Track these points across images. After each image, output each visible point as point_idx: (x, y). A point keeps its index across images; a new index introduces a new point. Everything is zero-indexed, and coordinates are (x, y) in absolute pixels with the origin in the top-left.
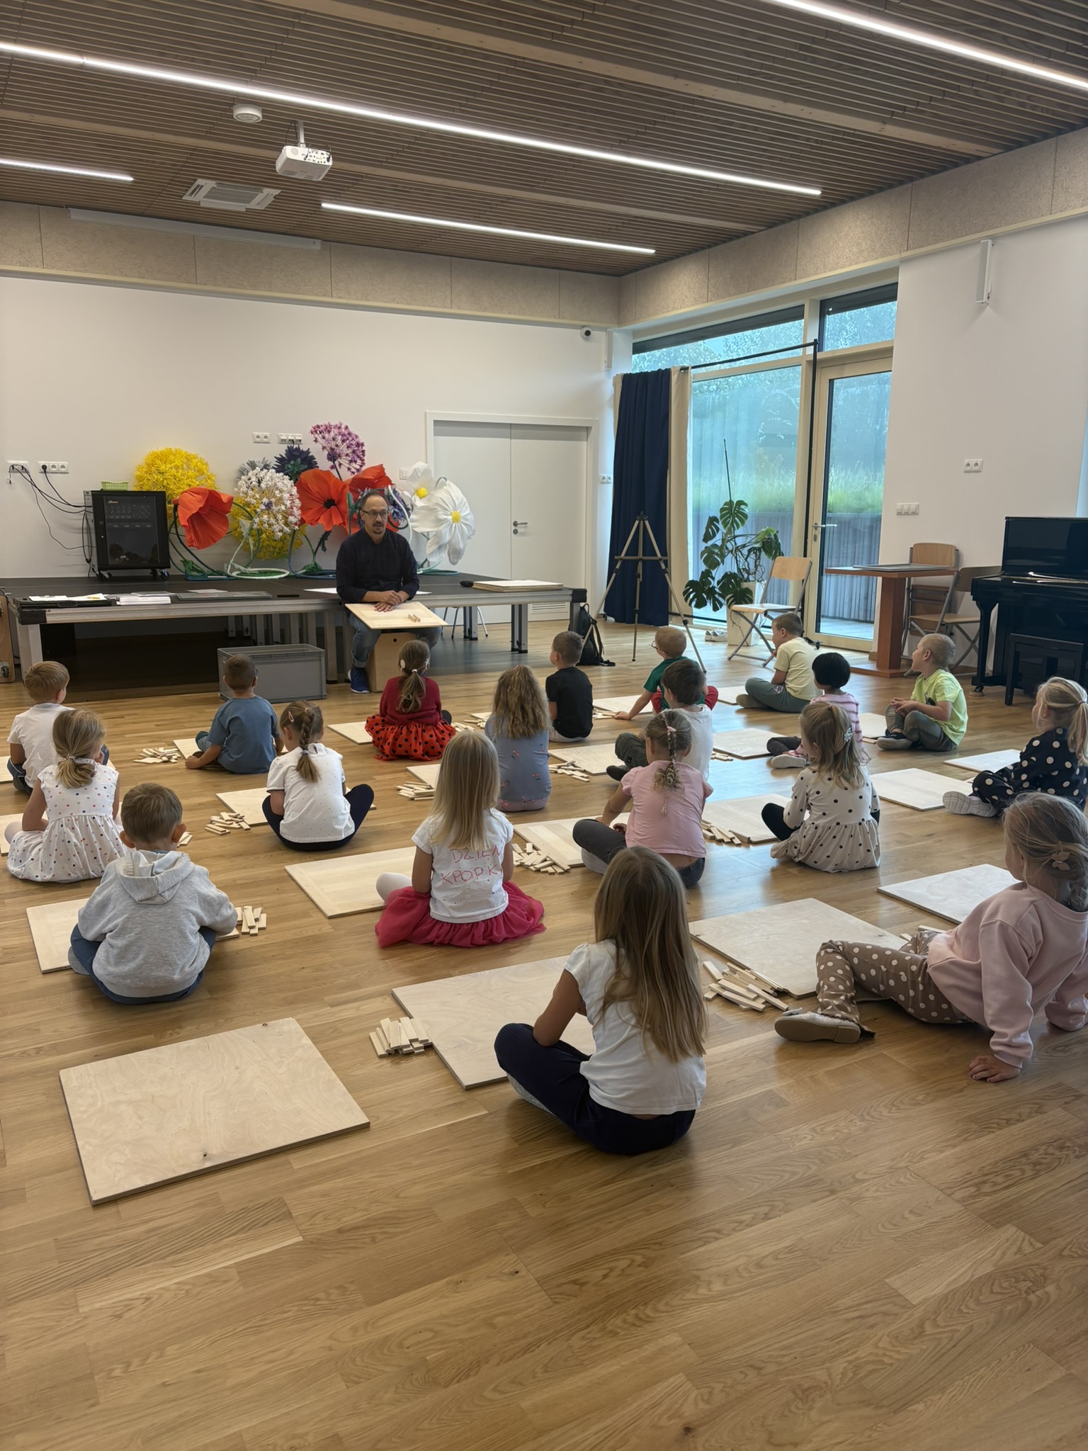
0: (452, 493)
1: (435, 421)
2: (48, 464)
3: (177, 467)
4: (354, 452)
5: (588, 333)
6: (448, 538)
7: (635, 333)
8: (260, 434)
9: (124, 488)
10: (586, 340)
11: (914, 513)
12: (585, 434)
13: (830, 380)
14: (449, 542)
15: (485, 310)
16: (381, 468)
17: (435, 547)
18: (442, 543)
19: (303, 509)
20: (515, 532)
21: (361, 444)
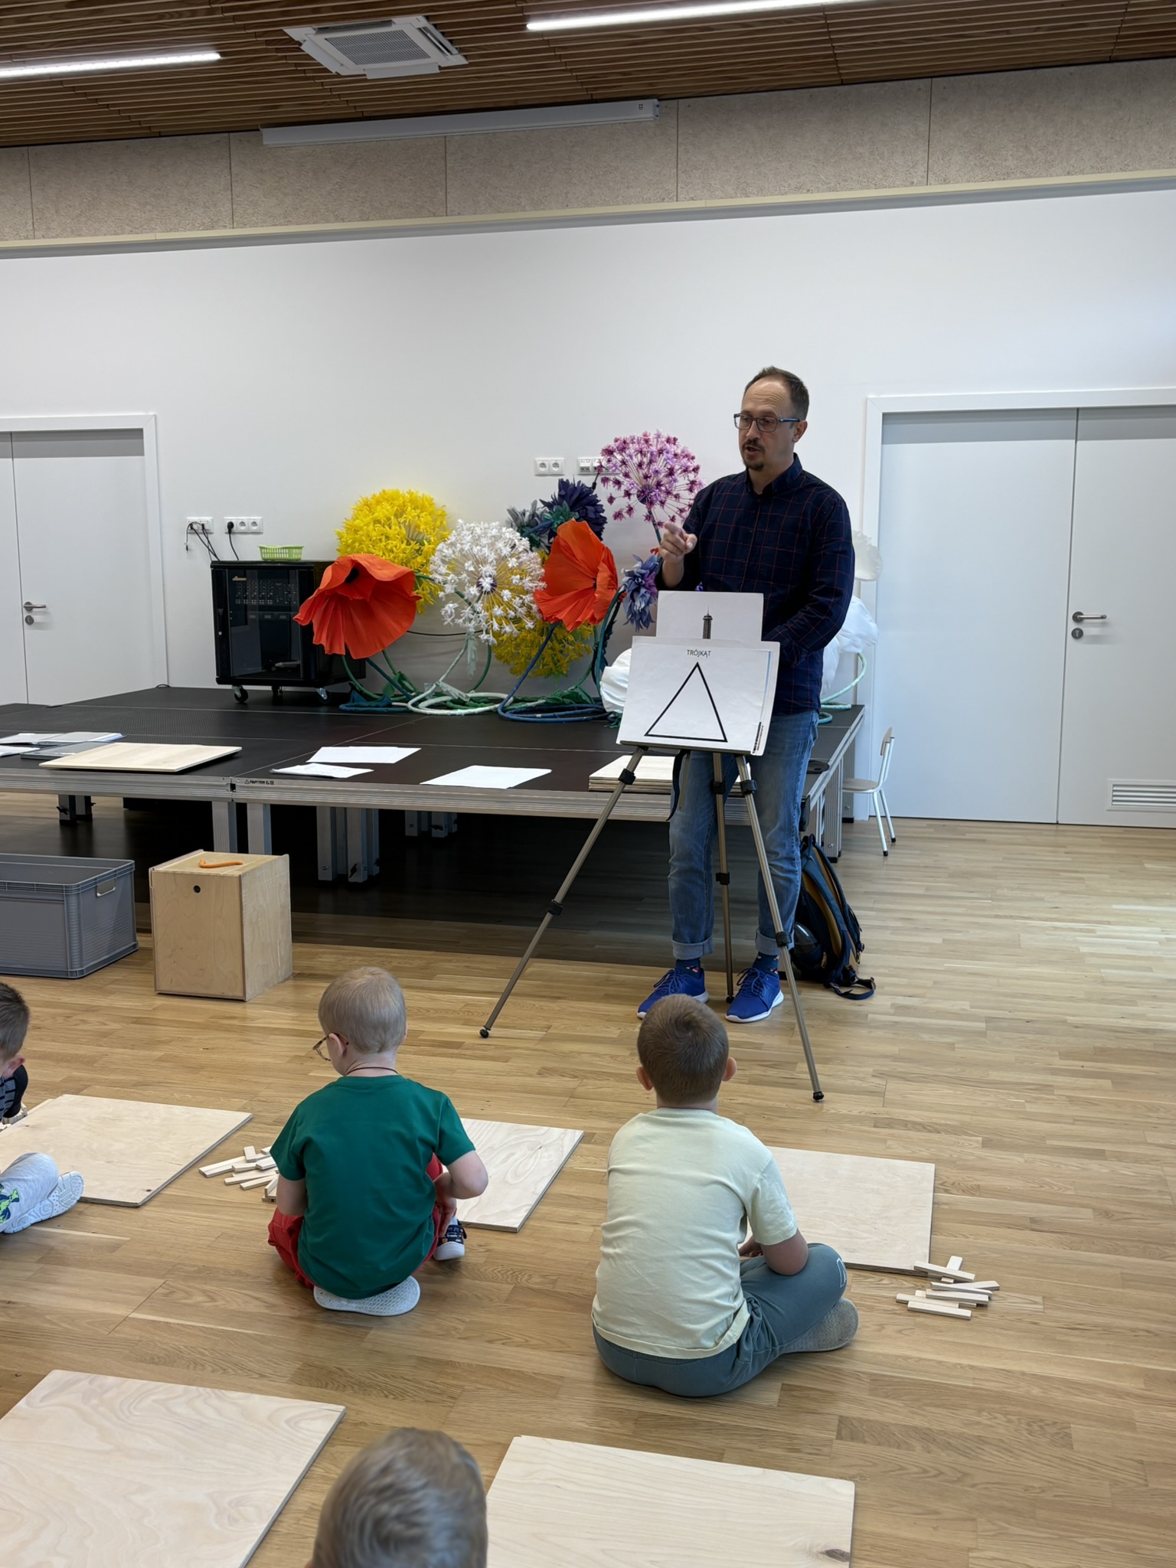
1: (884, 415)
2: (237, 520)
3: (377, 521)
4: (659, 484)
15: (1007, 176)
19: (554, 586)
20: (1078, 634)
21: (696, 470)
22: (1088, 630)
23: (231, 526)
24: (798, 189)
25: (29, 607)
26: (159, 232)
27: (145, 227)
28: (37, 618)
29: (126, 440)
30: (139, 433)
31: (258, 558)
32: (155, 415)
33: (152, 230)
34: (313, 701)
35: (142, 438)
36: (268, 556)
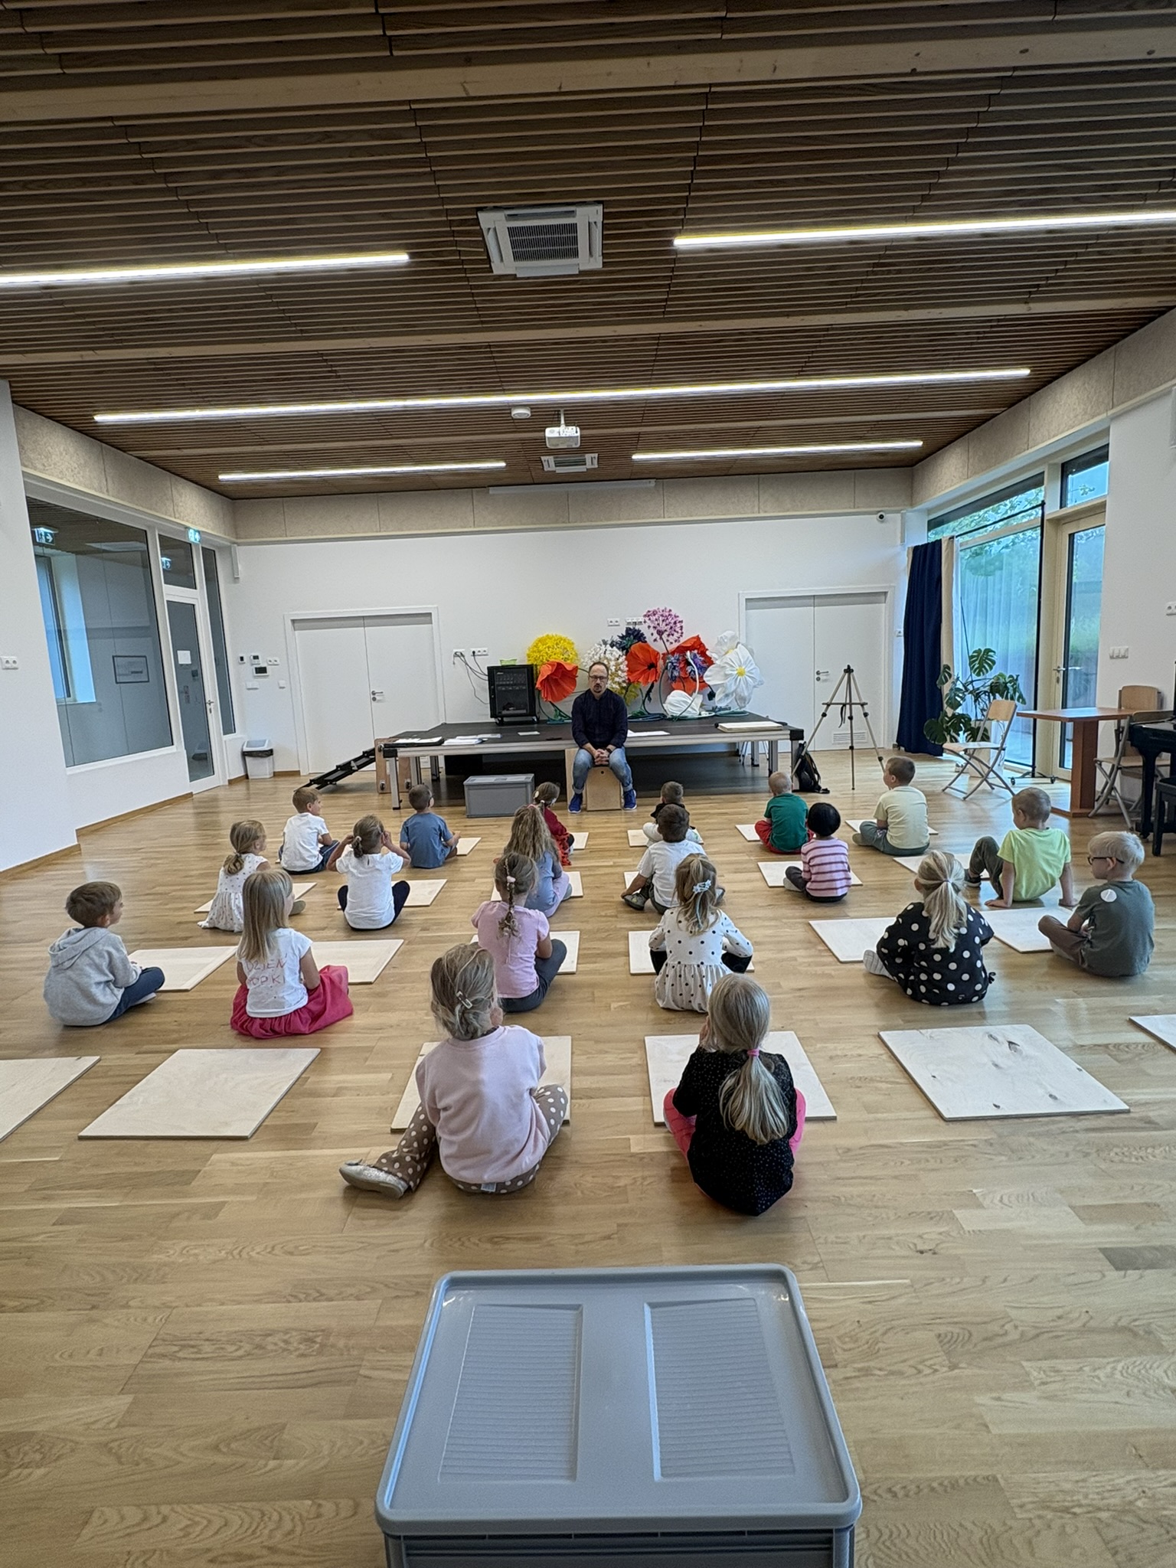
0: (742, 652)
1: (747, 600)
2: (476, 650)
3: (549, 647)
4: (671, 628)
5: (881, 517)
6: (733, 688)
7: (929, 511)
8: (614, 620)
9: (512, 663)
10: (882, 522)
11: (1124, 657)
12: (883, 597)
13: (1070, 535)
14: (735, 691)
15: (788, 510)
16: (698, 638)
17: (722, 695)
18: (727, 692)
19: (631, 671)
20: (818, 679)
21: (681, 622)
22: (822, 677)
23: (474, 652)
24: (711, 514)
25: (374, 693)
27: (431, 527)
28: (378, 698)
29: (426, 617)
30: (430, 614)
31: (499, 665)
32: (435, 606)
33: (437, 528)
34: (533, 722)
35: (431, 616)
36: (504, 664)
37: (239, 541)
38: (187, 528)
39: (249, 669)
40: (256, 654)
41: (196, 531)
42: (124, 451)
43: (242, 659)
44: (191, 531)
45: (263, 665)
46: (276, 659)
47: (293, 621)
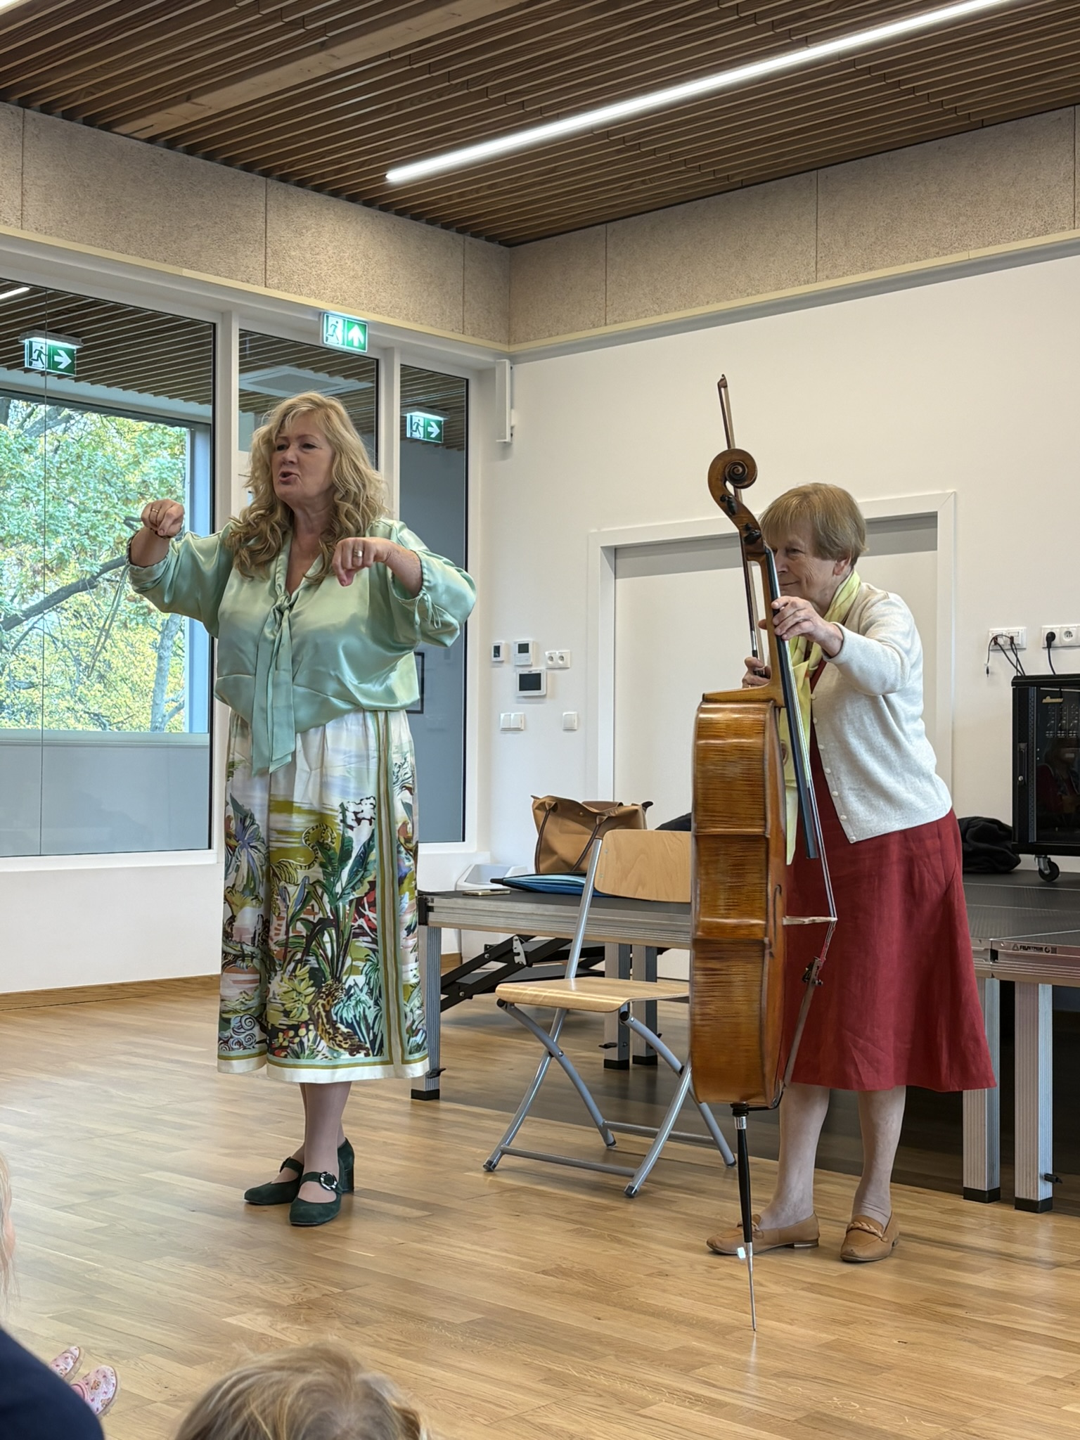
2: (1056, 628)
23: (1051, 637)
26: (975, 248)
27: (956, 245)
32: (955, 493)
35: (936, 527)
37: (514, 349)
38: (321, 314)
39: (509, 677)
40: (523, 640)
41: (350, 323)
42: (108, 127)
43: (497, 650)
44: (332, 320)
45: (534, 670)
46: (565, 652)
47: (615, 552)
